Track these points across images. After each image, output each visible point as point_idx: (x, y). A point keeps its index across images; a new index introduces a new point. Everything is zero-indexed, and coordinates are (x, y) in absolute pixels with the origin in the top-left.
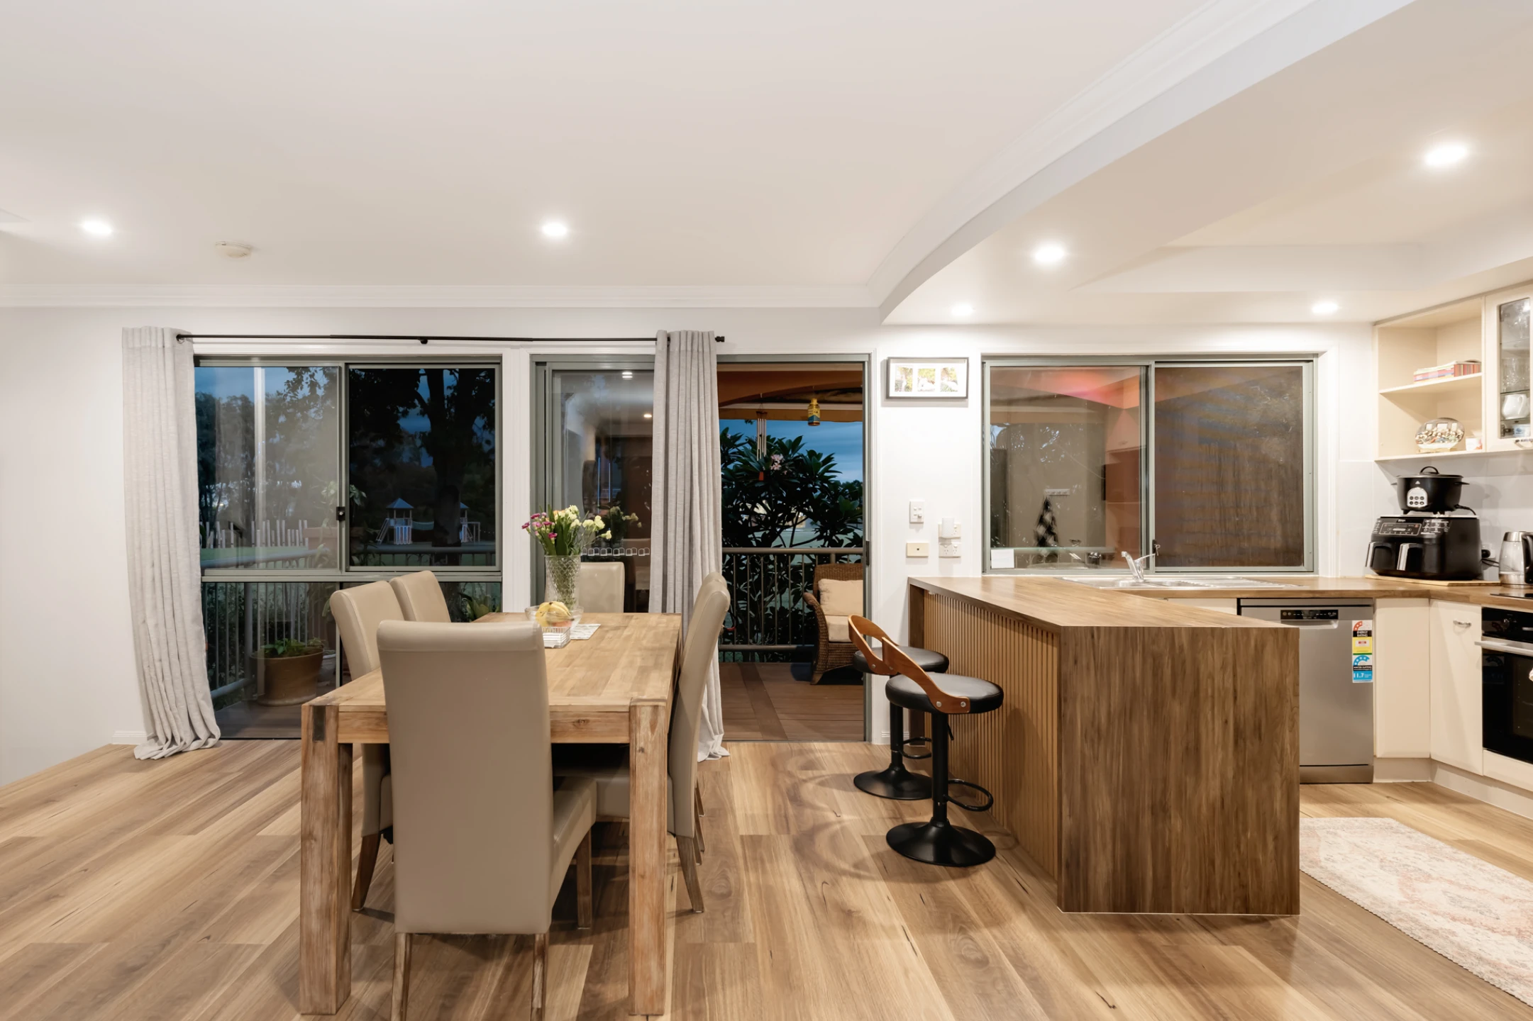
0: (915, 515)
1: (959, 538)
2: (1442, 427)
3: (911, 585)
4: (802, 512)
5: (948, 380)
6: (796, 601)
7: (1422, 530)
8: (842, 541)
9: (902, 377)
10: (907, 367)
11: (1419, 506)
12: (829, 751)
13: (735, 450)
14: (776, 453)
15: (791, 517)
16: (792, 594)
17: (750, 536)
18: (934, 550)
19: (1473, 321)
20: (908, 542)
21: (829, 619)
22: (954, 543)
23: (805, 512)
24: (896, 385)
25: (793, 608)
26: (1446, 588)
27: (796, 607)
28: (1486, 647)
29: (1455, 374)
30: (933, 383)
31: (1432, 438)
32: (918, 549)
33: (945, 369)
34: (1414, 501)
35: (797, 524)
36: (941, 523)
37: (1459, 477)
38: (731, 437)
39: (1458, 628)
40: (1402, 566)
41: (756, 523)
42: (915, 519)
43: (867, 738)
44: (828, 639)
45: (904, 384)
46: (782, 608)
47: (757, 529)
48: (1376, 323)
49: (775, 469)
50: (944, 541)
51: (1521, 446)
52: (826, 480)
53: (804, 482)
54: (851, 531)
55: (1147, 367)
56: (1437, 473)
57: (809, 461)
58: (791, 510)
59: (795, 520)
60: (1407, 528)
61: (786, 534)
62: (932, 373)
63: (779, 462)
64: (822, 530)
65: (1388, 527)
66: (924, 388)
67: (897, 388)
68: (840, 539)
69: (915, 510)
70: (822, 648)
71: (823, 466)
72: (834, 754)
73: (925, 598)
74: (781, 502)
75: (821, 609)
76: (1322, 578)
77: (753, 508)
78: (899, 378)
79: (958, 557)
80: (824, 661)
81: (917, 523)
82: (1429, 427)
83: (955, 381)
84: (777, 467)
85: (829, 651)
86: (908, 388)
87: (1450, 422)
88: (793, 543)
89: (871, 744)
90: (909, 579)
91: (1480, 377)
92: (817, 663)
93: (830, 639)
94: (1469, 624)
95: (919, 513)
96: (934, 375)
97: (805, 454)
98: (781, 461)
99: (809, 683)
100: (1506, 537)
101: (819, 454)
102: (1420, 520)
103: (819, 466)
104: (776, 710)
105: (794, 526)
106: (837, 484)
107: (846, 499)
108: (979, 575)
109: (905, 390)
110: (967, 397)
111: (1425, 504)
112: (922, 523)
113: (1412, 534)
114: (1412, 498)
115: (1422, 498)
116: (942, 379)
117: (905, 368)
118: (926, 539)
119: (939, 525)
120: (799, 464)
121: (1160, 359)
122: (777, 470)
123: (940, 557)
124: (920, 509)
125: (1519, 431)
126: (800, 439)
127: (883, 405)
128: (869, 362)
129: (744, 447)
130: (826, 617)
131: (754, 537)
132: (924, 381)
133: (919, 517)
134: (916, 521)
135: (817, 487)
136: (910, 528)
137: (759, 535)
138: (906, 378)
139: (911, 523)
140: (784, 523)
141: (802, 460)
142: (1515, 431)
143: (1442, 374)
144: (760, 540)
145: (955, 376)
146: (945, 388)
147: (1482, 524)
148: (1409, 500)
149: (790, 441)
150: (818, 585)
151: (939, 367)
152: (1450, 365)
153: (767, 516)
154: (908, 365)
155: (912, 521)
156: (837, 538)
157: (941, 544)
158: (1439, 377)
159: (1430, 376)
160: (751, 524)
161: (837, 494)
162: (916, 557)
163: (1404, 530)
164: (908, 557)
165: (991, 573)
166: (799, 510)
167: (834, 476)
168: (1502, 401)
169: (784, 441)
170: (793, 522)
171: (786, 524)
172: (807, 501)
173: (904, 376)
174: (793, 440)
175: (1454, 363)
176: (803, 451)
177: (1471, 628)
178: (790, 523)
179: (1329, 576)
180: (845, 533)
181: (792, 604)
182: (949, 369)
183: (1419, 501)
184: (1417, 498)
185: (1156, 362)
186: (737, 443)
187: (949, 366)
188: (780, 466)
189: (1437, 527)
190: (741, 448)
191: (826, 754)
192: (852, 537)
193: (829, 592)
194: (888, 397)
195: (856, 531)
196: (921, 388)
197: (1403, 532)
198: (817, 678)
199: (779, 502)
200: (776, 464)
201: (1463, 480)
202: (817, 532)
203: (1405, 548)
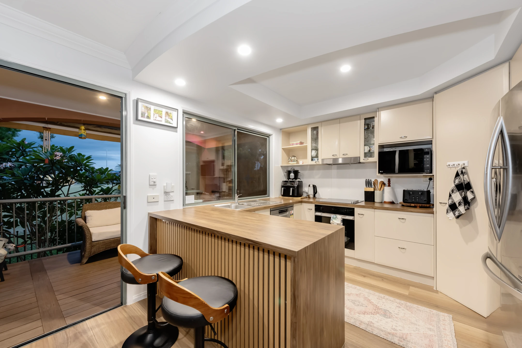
0: (152, 181)
1: (173, 192)
2: (293, 158)
3: (150, 217)
4: (74, 179)
5: (168, 118)
6: (70, 216)
7: (294, 184)
8: (95, 191)
9: (145, 111)
10: (148, 106)
11: (293, 178)
12: (98, 326)
13: (31, 150)
14: (58, 151)
15: (68, 181)
16: (68, 214)
17: (42, 190)
18: (162, 198)
19: (306, 131)
20: (149, 195)
21: (92, 230)
22: (171, 194)
23: (75, 179)
24: (142, 114)
25: (69, 220)
26: (300, 199)
27: (71, 219)
28: (316, 215)
29: (300, 144)
30: (161, 117)
31: (291, 161)
32: (154, 198)
33: (167, 112)
34: (291, 177)
35: (71, 184)
36: (165, 185)
37: (298, 171)
38: (28, 143)
39: (309, 210)
40: (291, 194)
41: (46, 184)
42: (152, 183)
43: (124, 303)
44: (92, 241)
45: (146, 115)
46: (62, 220)
47: (47, 187)
48: (281, 129)
49: (57, 159)
50: (166, 193)
51: (316, 163)
52: (88, 166)
53: (75, 167)
54: (100, 187)
55: (235, 130)
56: (294, 170)
57: (78, 157)
58: (68, 178)
59: (70, 183)
60: (291, 184)
61: (65, 189)
62: (161, 113)
63: (60, 156)
64: (85, 187)
65: (286, 184)
66: (157, 119)
67: (143, 115)
68: (94, 190)
69: (152, 179)
70: (88, 245)
71: (86, 160)
72: (103, 327)
73: (158, 222)
74: (62, 175)
75: (87, 227)
76: (271, 198)
77: (43, 178)
78: (144, 111)
79: (173, 200)
80: (89, 251)
81: (153, 185)
82: (291, 158)
83: (172, 119)
84: (58, 158)
85: (92, 246)
86: (148, 117)
87: (294, 157)
88: (69, 193)
89: (126, 306)
90: (149, 213)
91: (307, 145)
92: (85, 253)
93: (93, 240)
94: (312, 209)
95: (154, 180)
96: (161, 114)
97: (76, 154)
98: (61, 155)
99: (79, 264)
100: (309, 186)
101: (84, 155)
102: (293, 182)
103: (84, 160)
104: (56, 294)
105: (70, 185)
106: (93, 168)
107: (98, 174)
108: (181, 207)
109: (147, 118)
110: (177, 128)
111: (294, 178)
112: (156, 185)
113: (292, 185)
114: (291, 176)
115: (293, 176)
116: (166, 117)
117: (146, 107)
118: (158, 192)
119: (164, 186)
120: (72, 158)
121: (239, 128)
122: (58, 160)
123: (164, 201)
124: (155, 178)
125: (314, 159)
126: (73, 147)
127: (134, 123)
128: (126, 98)
129: (37, 149)
130: (90, 229)
131: (45, 191)
132: (156, 115)
133: (154, 182)
134: (153, 184)
135: (83, 169)
136: (149, 187)
137: (48, 190)
138: (147, 112)
139: (150, 185)
140: (63, 184)
141: (74, 157)
142: (313, 160)
143: (297, 144)
144: (49, 192)
145: (172, 117)
146: (167, 121)
147: (303, 183)
148: (290, 177)
149: (67, 148)
150: (85, 214)
151: (164, 111)
152: (299, 142)
153: (53, 181)
154: (149, 106)
155: (151, 184)
156: (93, 190)
157: (165, 195)
158: (296, 145)
159: (294, 144)
160: (43, 185)
161: (93, 172)
162: (152, 202)
163: (290, 184)
164: (148, 202)
165: (186, 206)
166: (73, 178)
167: (93, 165)
168: (312, 152)
169: (63, 148)
170: (69, 184)
171: (65, 184)
172: (77, 175)
173: (146, 111)
174: (68, 148)
175: (299, 141)
176: (75, 153)
177: (312, 210)
178: (67, 184)
179: (273, 198)
180: (97, 187)
181: (68, 218)
182: (169, 113)
183: (293, 177)
184: (292, 176)
185: (237, 129)
186: (32, 146)
187: (169, 111)
188: (60, 158)
189: (297, 183)
190: (35, 149)
191: (97, 330)
192: (100, 189)
193: (92, 216)
194: (137, 119)
195: (102, 187)
196: (155, 119)
197: (290, 185)
198: (85, 260)
199: (60, 175)
200: (58, 156)
201: (299, 172)
202: (82, 187)
203: (291, 189)
